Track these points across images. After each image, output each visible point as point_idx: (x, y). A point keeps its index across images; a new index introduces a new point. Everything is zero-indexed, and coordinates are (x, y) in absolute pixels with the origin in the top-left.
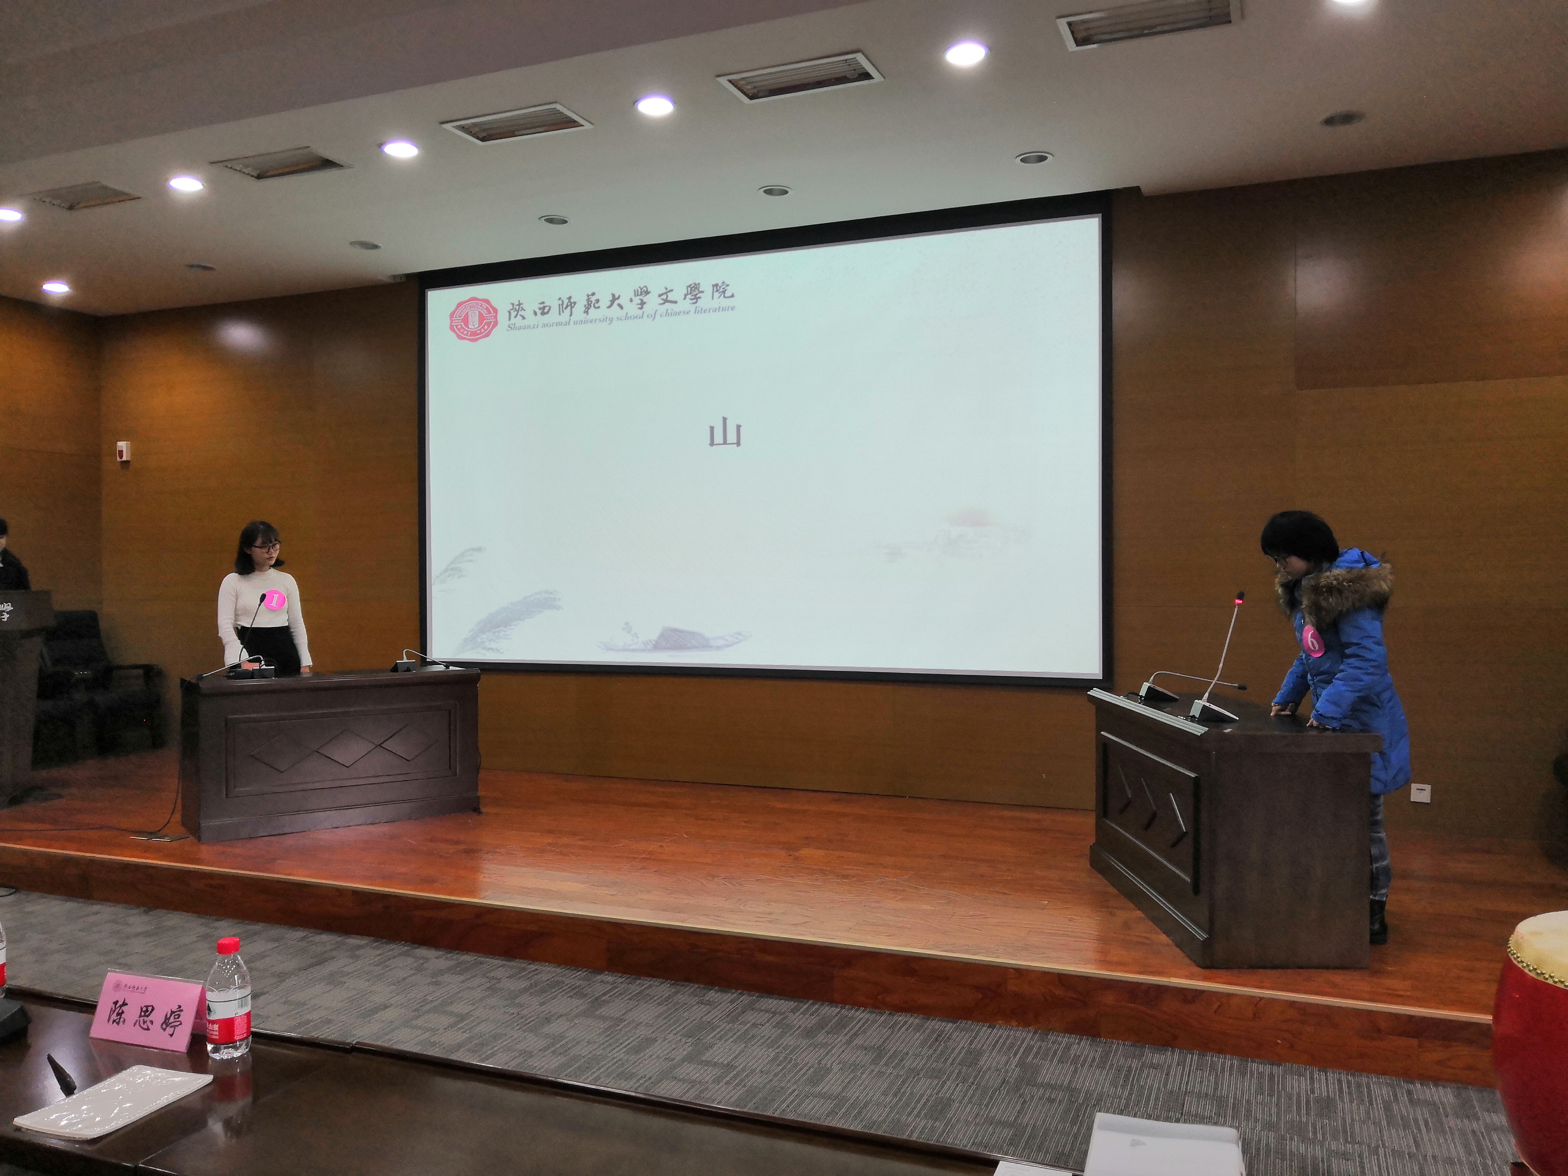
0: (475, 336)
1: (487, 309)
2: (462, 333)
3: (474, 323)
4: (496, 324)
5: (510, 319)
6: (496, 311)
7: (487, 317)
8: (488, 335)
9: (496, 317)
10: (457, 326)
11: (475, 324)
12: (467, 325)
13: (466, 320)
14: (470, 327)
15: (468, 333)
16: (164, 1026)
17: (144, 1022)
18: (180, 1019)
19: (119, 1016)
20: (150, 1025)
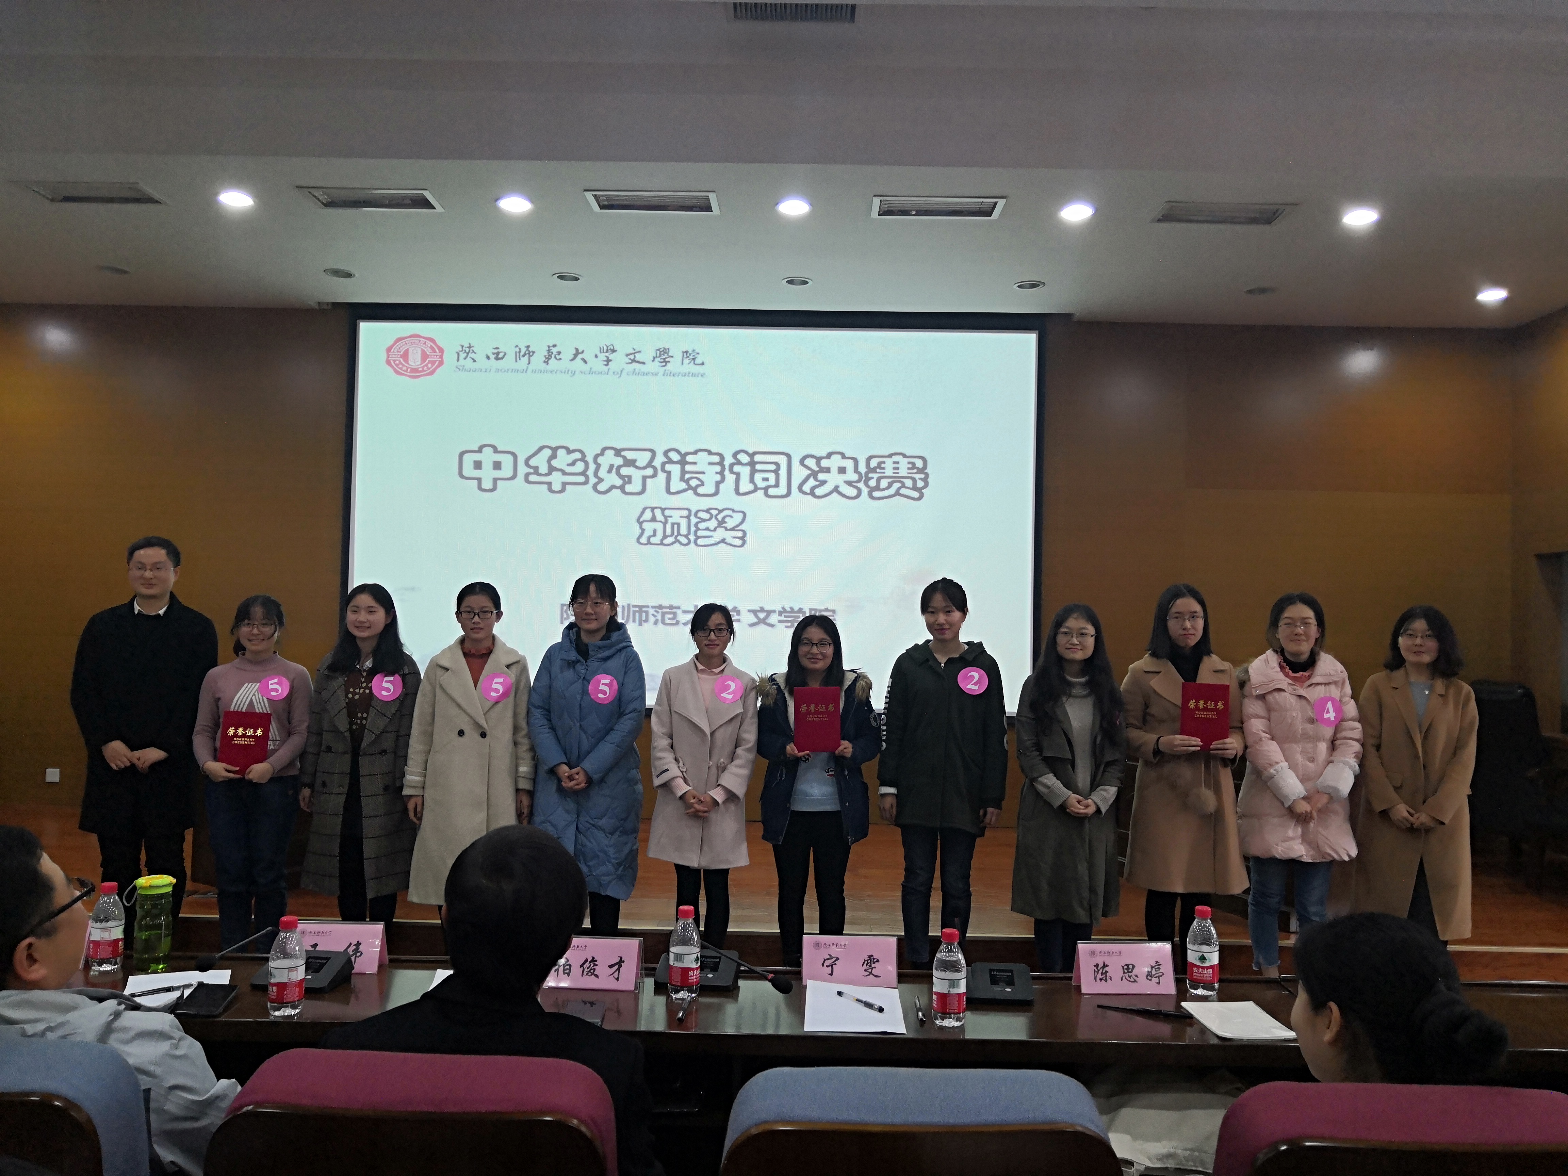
0: (415, 373)
1: (431, 347)
2: (401, 369)
3: (415, 360)
4: (441, 363)
5: (458, 360)
6: (441, 350)
7: (431, 355)
8: (432, 373)
9: (441, 357)
10: (394, 361)
11: (416, 361)
12: (406, 360)
13: (405, 356)
14: (410, 363)
15: (407, 370)
16: (1149, 978)
17: (1130, 977)
18: (1161, 971)
19: (1104, 976)
20: (1136, 978)
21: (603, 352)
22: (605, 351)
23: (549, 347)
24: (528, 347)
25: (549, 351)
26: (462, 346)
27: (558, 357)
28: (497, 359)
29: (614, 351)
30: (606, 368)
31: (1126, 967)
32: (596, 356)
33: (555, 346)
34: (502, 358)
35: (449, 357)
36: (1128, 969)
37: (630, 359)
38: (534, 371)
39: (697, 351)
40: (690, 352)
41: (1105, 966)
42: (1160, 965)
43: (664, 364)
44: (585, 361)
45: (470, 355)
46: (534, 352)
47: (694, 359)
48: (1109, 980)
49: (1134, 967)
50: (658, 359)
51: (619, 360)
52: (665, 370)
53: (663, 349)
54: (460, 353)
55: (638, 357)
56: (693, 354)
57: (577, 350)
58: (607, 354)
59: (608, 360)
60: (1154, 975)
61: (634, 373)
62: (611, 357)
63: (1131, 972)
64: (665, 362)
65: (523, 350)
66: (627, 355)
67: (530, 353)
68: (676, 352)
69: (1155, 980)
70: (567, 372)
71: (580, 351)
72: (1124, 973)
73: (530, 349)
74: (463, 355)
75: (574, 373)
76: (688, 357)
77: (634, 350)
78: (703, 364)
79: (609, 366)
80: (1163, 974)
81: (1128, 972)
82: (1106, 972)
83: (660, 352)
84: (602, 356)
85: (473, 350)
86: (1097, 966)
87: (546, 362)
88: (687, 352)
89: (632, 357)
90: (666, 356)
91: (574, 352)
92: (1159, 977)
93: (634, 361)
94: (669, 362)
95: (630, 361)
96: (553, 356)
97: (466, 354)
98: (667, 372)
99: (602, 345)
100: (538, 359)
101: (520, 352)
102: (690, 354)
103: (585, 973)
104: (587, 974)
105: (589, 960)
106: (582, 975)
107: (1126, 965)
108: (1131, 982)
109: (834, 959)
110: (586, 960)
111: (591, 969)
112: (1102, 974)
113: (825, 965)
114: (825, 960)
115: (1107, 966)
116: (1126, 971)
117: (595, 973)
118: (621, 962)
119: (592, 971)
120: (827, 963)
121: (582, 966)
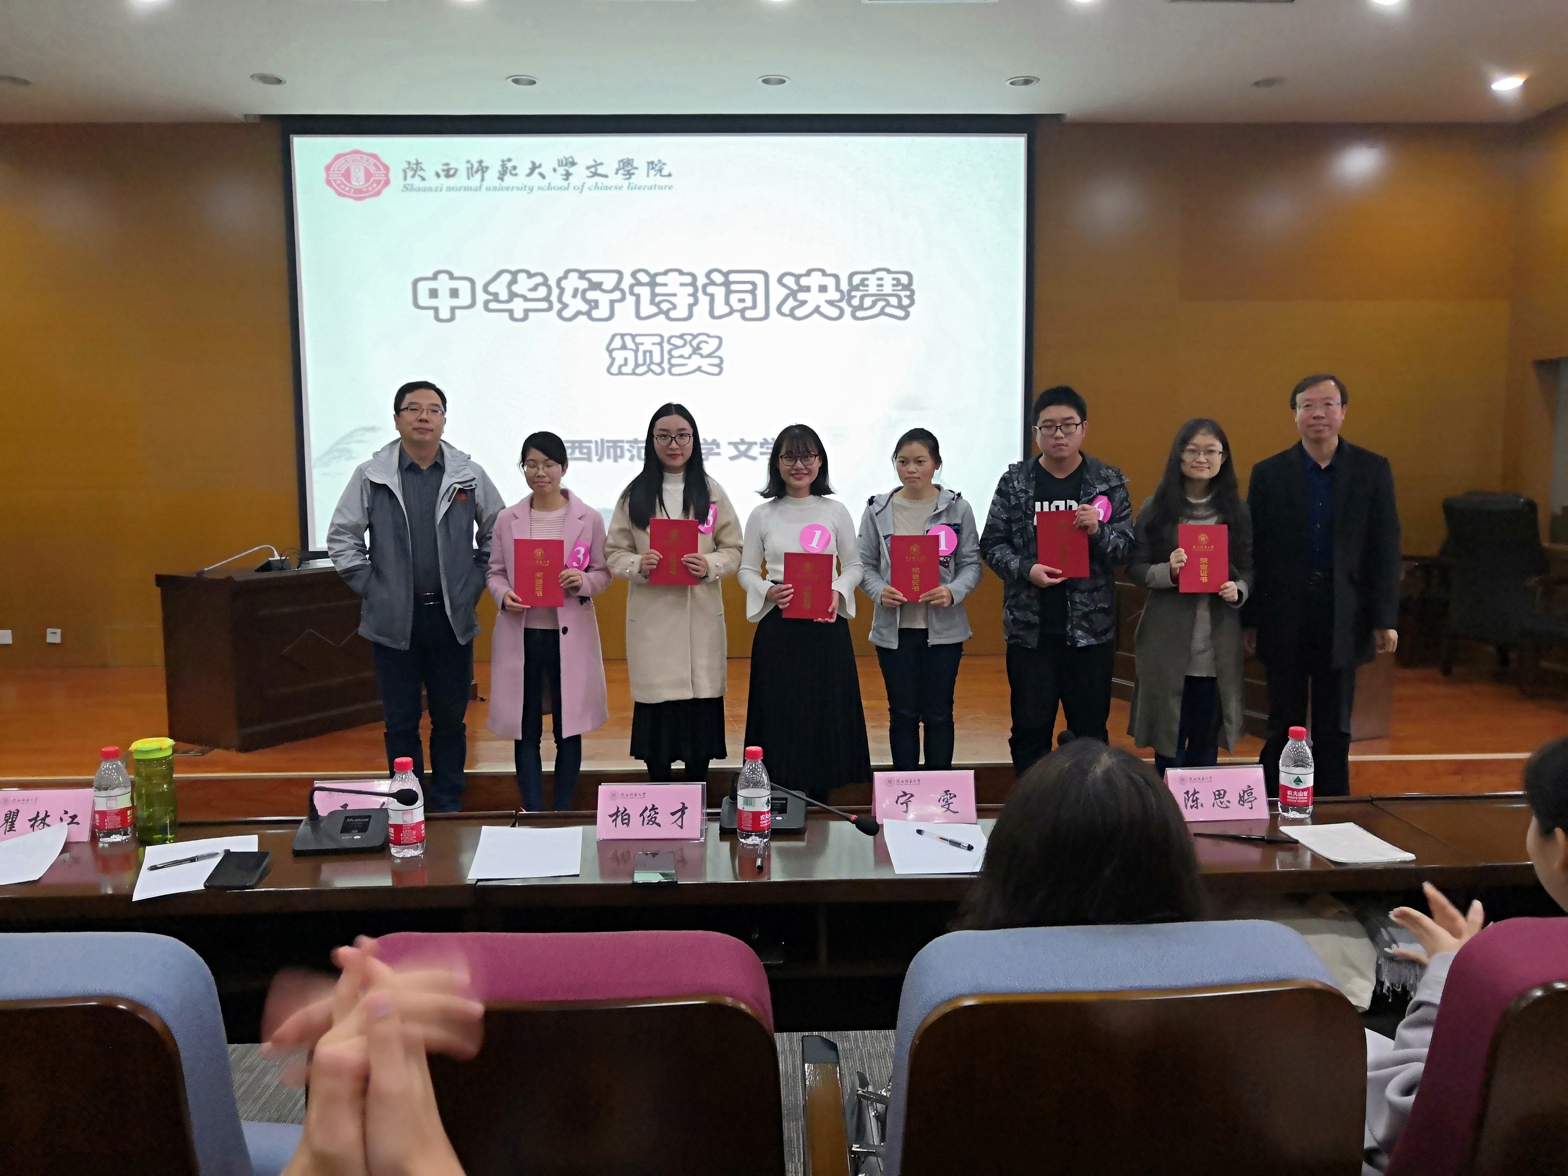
0: (359, 195)
1: (375, 165)
2: (343, 189)
3: (358, 180)
4: (387, 182)
5: (405, 179)
6: (387, 168)
7: (376, 174)
8: (378, 194)
9: (387, 175)
10: (335, 181)
11: (360, 180)
12: (349, 181)
13: (347, 175)
14: (353, 183)
15: (350, 190)
16: (1241, 802)
17: (1221, 803)
18: (1253, 795)
19: (1196, 802)
20: (1228, 804)
21: (562, 165)
22: (564, 164)
23: (503, 161)
24: (481, 162)
25: (503, 165)
26: (409, 163)
27: (514, 172)
28: (448, 176)
29: (573, 164)
30: (565, 183)
31: (1217, 793)
32: (555, 170)
33: (509, 160)
34: (453, 175)
35: (396, 176)
36: (1220, 794)
37: (592, 172)
38: (488, 189)
39: (663, 161)
40: (656, 162)
41: (1195, 793)
42: (1252, 789)
43: (627, 177)
44: (542, 176)
45: (419, 173)
46: (487, 168)
47: (660, 170)
48: (1199, 807)
49: (1225, 792)
50: (621, 172)
51: (579, 173)
52: (630, 183)
53: (626, 160)
54: (408, 171)
55: (600, 170)
56: (660, 165)
57: (533, 163)
58: (566, 168)
59: (568, 175)
60: (1246, 800)
61: (596, 187)
62: (571, 170)
63: (1223, 798)
64: (629, 175)
65: (476, 166)
66: (588, 168)
67: (483, 169)
68: (640, 163)
69: (1247, 805)
70: (524, 188)
71: (537, 164)
72: (1216, 799)
73: (484, 164)
74: (410, 173)
75: (531, 189)
76: (653, 168)
77: (595, 161)
78: (670, 175)
79: (569, 181)
80: (1256, 799)
81: (1220, 798)
82: (1197, 799)
83: (624, 163)
84: (561, 170)
85: (420, 167)
86: (1187, 793)
87: (501, 178)
88: (652, 163)
89: (593, 170)
90: (630, 168)
91: (530, 166)
92: (1251, 801)
93: (595, 174)
94: (633, 174)
95: (591, 174)
96: (508, 171)
97: (413, 172)
98: (632, 185)
99: (561, 157)
100: (492, 176)
101: (472, 168)
102: (656, 165)
103: (646, 822)
104: (648, 824)
105: (649, 808)
106: (643, 825)
107: (1217, 791)
108: (1223, 808)
109: (908, 796)
110: (646, 809)
111: (652, 818)
112: (1193, 801)
113: (900, 802)
114: (898, 798)
115: (1198, 792)
116: (1217, 797)
117: (656, 821)
118: (683, 809)
119: (653, 820)
120: (902, 800)
121: (641, 815)
